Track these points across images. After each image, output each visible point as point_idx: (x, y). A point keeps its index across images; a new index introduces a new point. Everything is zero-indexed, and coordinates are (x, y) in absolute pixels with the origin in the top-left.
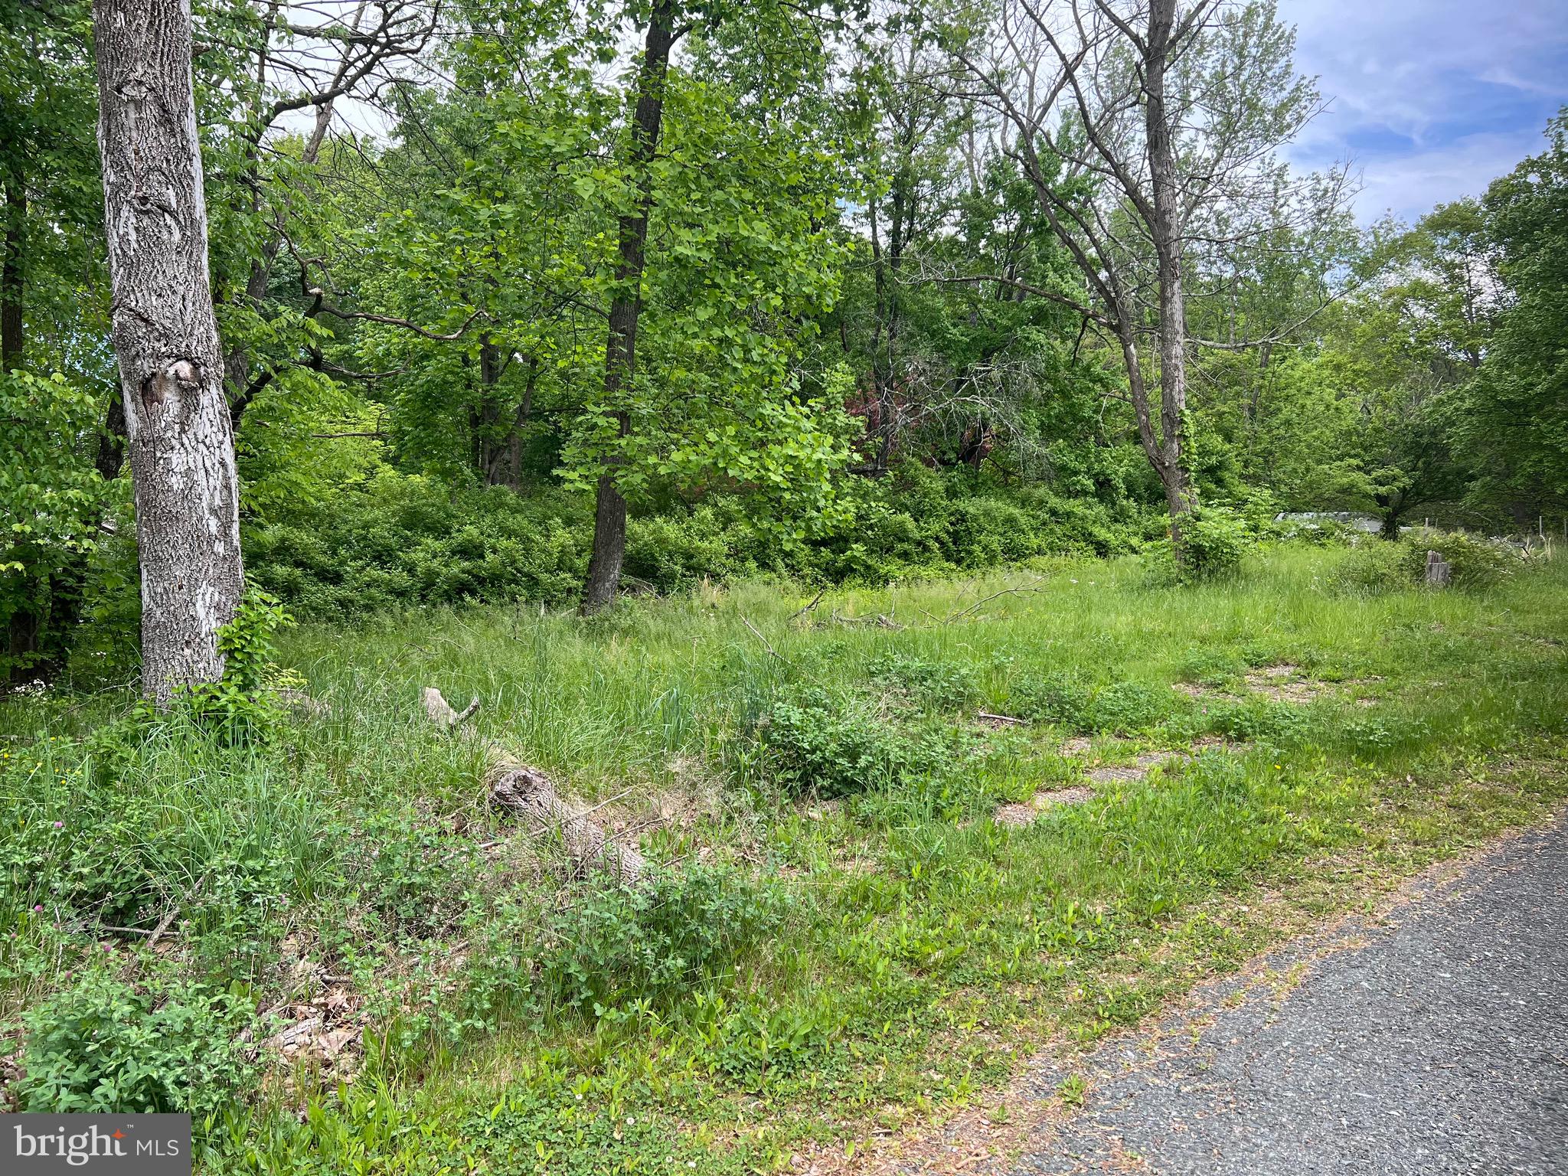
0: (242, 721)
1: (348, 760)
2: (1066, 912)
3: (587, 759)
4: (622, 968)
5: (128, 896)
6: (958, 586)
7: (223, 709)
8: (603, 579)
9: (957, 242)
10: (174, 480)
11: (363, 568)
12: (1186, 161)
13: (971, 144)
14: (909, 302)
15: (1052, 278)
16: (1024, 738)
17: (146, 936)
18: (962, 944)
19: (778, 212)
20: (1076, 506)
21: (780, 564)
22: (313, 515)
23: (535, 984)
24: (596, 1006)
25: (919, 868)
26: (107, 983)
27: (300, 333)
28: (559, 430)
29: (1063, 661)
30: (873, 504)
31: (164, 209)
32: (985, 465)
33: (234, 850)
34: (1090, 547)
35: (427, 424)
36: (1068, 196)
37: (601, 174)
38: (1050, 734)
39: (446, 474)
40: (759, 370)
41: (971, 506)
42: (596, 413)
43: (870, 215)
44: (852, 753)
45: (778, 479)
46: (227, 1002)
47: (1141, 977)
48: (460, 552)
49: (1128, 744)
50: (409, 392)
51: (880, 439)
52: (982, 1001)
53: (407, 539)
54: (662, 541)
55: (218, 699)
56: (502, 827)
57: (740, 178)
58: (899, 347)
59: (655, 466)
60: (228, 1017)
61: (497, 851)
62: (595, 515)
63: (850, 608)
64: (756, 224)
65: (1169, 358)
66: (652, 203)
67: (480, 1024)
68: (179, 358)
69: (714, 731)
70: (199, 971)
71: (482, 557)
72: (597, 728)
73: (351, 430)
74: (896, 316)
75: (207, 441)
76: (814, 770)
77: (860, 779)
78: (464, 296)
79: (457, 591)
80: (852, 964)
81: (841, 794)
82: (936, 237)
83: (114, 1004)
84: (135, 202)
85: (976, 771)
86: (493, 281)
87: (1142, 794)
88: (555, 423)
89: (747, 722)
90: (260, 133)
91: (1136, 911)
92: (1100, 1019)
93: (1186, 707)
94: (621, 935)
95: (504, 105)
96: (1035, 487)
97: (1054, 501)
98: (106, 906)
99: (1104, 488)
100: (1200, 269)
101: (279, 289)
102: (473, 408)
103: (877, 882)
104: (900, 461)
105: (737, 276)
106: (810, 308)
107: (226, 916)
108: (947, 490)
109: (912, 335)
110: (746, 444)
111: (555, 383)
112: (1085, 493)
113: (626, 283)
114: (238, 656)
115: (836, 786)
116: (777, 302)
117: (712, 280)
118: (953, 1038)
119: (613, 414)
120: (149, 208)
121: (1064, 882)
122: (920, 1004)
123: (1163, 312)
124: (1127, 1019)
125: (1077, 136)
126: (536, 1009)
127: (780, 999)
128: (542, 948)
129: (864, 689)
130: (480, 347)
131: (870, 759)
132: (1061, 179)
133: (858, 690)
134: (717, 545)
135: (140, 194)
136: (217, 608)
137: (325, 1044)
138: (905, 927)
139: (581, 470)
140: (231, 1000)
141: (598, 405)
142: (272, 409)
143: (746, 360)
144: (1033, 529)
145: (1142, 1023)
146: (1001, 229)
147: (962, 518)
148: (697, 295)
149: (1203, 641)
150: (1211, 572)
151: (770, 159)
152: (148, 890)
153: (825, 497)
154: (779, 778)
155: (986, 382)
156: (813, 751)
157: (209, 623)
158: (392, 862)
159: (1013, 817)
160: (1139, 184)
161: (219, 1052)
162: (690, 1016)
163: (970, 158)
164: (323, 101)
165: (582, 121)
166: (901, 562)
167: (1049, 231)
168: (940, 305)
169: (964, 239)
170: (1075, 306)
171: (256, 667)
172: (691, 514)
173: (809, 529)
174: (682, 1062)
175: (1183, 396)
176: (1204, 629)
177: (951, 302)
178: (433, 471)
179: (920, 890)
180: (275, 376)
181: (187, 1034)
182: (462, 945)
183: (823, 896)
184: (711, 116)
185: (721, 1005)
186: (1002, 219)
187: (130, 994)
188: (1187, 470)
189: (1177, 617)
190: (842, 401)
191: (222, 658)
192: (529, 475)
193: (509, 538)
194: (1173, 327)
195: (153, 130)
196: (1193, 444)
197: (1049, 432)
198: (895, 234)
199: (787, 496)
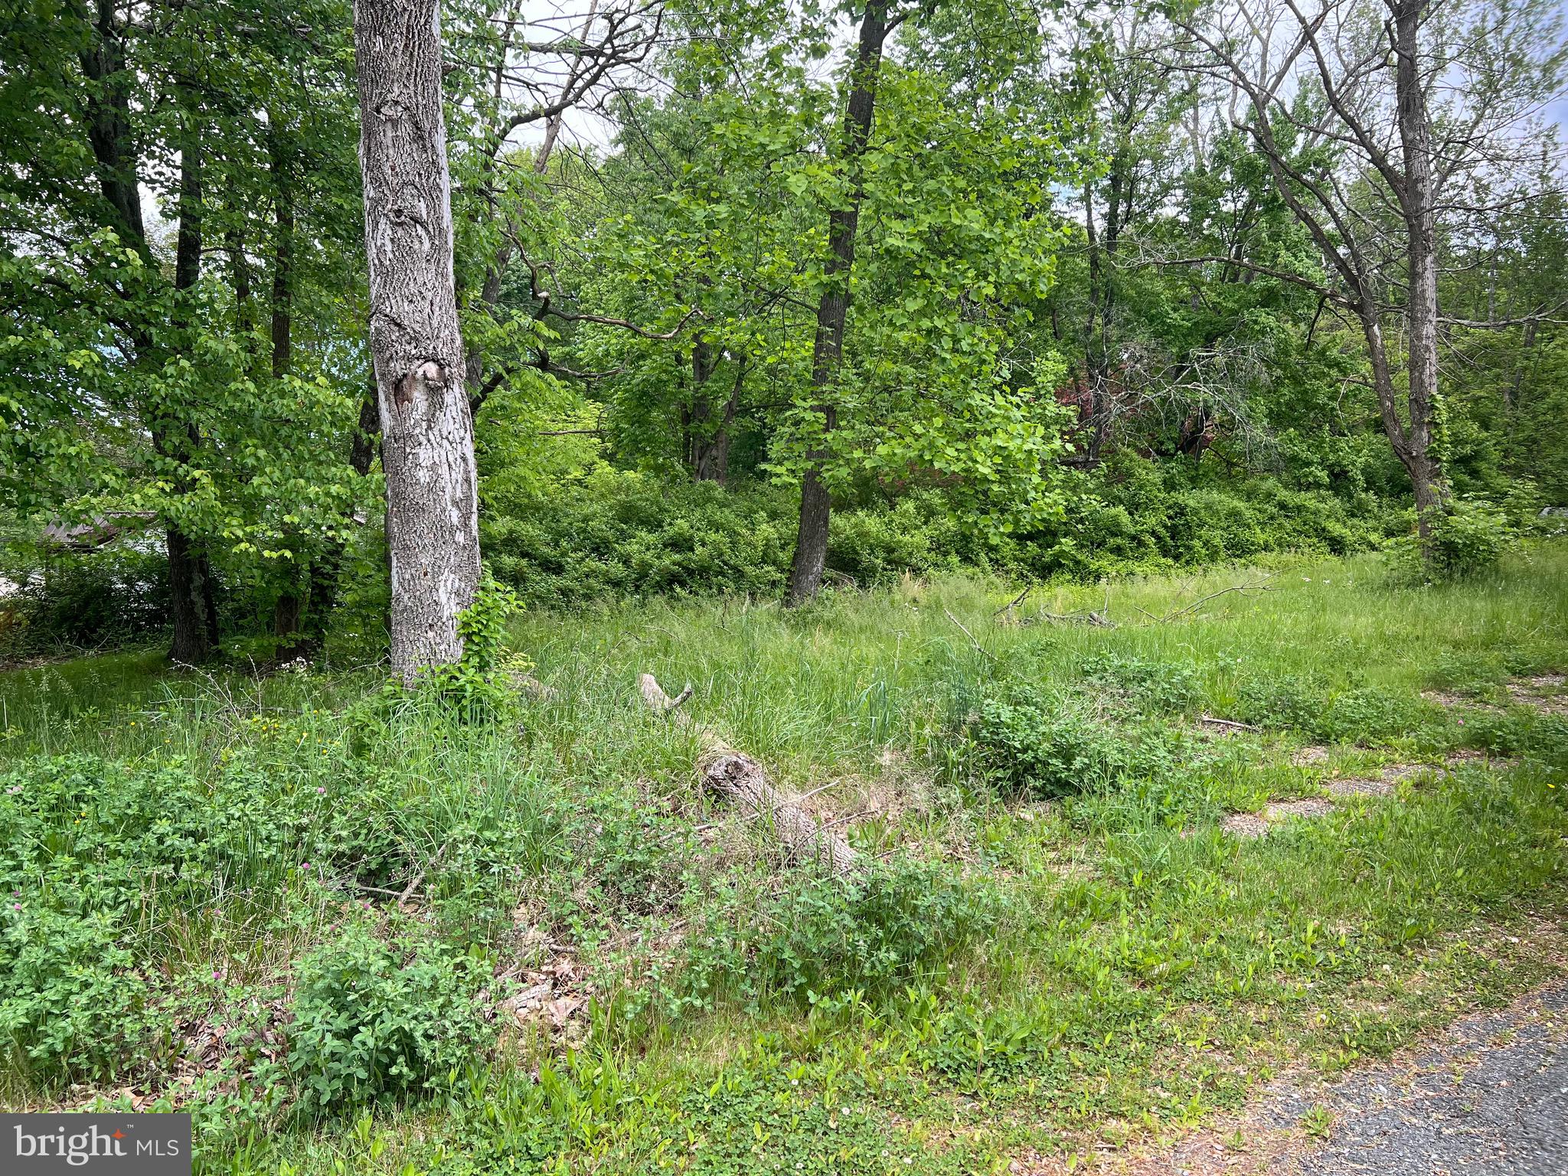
0: (479, 700)
1: (573, 740)
2: (1305, 931)
3: (796, 748)
4: (835, 958)
5: (380, 859)
6: (1177, 583)
7: (462, 689)
8: (806, 572)
9: (1178, 222)
10: (421, 473)
11: (583, 559)
12: (1440, 125)
13: (1196, 119)
14: (1125, 286)
15: (1284, 256)
16: (1254, 745)
17: (397, 898)
18: (1189, 958)
19: (992, 198)
20: (1308, 499)
21: (983, 558)
22: (538, 509)
23: (750, 967)
24: (810, 993)
25: (1140, 875)
26: (365, 938)
27: (530, 336)
28: (764, 426)
29: (1296, 664)
30: (1084, 497)
31: (416, 221)
32: (1207, 456)
33: (473, 821)
34: (1323, 543)
35: (641, 421)
36: (1304, 168)
37: (813, 169)
38: (1283, 741)
39: (659, 470)
40: (968, 360)
41: (1191, 499)
42: (804, 408)
43: (1086, 199)
44: (1067, 754)
45: (986, 471)
46: (468, 964)
47: (1393, 1006)
48: (671, 545)
49: (1371, 754)
50: (626, 391)
51: (1093, 429)
52: (1212, 1019)
53: (622, 531)
54: (863, 535)
55: (457, 679)
56: (714, 812)
57: (951, 166)
58: (1114, 333)
59: (860, 461)
60: (468, 978)
61: (711, 834)
62: (800, 509)
63: (1058, 605)
64: (970, 213)
65: (1419, 338)
66: (863, 195)
67: (698, 1003)
68: (427, 360)
69: (920, 725)
70: (443, 932)
71: (692, 549)
72: (805, 717)
73: (571, 428)
74: (1112, 301)
75: (451, 437)
76: (1026, 770)
77: (1075, 781)
78: (678, 297)
79: (669, 581)
80: (1070, 971)
81: (1054, 795)
82: (1156, 219)
83: (372, 958)
84: (391, 215)
85: (1201, 777)
86: (706, 280)
87: (1388, 808)
88: (761, 419)
89: (955, 717)
90: (496, 147)
91: (1384, 935)
92: (1346, 1049)
93: (1437, 718)
94: (835, 925)
95: (721, 107)
96: (1262, 479)
97: (1283, 494)
98: (360, 869)
99: (1339, 480)
100: (1454, 241)
101: (508, 295)
102: (685, 406)
103: (1095, 888)
104: (1113, 452)
105: (948, 265)
106: (1023, 294)
107: (467, 883)
108: (1165, 482)
109: (1128, 321)
110: (953, 436)
111: (763, 380)
112: (1318, 485)
113: (837, 277)
114: (476, 639)
115: (1049, 788)
116: (990, 290)
117: (922, 270)
118: (1180, 1056)
119: (820, 409)
120: (404, 219)
121: (1301, 899)
122: (1143, 1017)
123: (1412, 289)
124: (1377, 1051)
125: (1315, 105)
126: (751, 992)
127: (995, 1001)
128: (756, 931)
129: (1078, 688)
130: (694, 345)
131: (1086, 761)
132: (1295, 152)
133: (1071, 689)
134: (919, 538)
135: (396, 207)
136: (457, 594)
137: (553, 1010)
138: (1126, 936)
139: (788, 465)
140: (472, 961)
141: (804, 400)
142: (503, 408)
143: (955, 351)
144: (1259, 523)
145: (1395, 1055)
146: (1228, 207)
147: (1181, 511)
148: (907, 287)
149: (1456, 645)
150: (1464, 572)
151: (982, 146)
152: (397, 855)
153: (1035, 489)
154: (990, 775)
155: (1209, 368)
156: (1025, 751)
157: (451, 609)
158: (616, 840)
159: (1242, 827)
160: (1387, 152)
161: (462, 1008)
162: (903, 1012)
163: (1194, 134)
164: (553, 112)
165: (796, 118)
166: (1113, 557)
167: (1282, 207)
168: (1159, 289)
169: (1187, 220)
170: (1311, 286)
171: (491, 650)
172: (892, 508)
173: (1017, 522)
174: (895, 1057)
175: (1434, 380)
176: (1458, 633)
177: (1172, 286)
178: (647, 467)
179: (1141, 899)
180: (507, 377)
181: (433, 991)
182: (678, 924)
183: (1037, 901)
184: (923, 106)
185: (934, 1002)
186: (1229, 197)
187: (384, 950)
188: (1438, 460)
189: (1426, 619)
190: (1052, 390)
191: (462, 642)
192: (734, 471)
193: (717, 531)
194: (1424, 305)
195: (407, 146)
196: (1446, 432)
197: (1278, 419)
198: (1111, 217)
199: (995, 488)
